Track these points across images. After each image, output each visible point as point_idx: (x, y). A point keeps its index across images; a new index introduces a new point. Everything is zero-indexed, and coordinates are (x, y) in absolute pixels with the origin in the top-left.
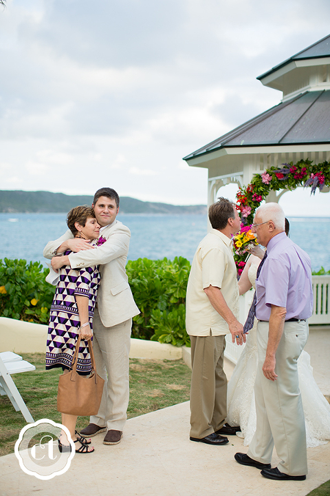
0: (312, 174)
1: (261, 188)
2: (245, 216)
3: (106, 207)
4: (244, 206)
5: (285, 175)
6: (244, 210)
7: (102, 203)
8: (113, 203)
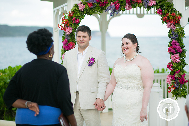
0: (112, 3)
1: (78, 14)
2: (68, 34)
3: (82, 37)
4: (67, 27)
5: (94, 4)
6: (67, 30)
7: (79, 35)
8: (86, 34)
